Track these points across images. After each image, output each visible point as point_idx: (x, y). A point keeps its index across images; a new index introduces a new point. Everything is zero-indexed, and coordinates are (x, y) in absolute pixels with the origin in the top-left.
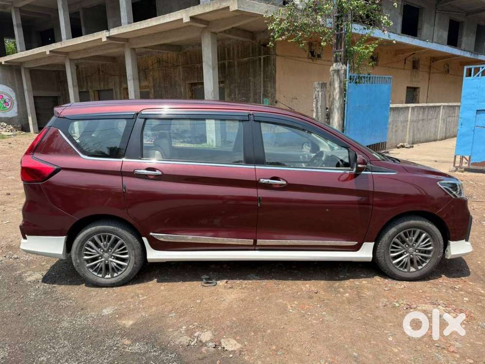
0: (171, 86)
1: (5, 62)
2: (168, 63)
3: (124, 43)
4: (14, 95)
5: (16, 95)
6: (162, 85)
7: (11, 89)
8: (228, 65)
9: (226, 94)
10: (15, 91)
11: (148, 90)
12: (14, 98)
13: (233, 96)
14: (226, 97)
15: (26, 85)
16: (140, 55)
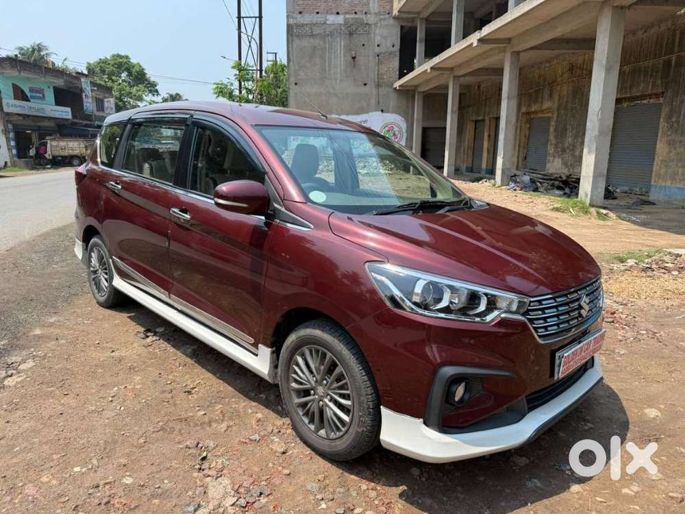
0: (581, 106)
1: (399, 86)
2: (583, 69)
3: (504, 45)
4: (405, 125)
5: (407, 127)
6: (570, 105)
7: (403, 119)
8: (676, 61)
9: (663, 115)
10: (407, 121)
11: (550, 115)
12: (404, 130)
13: (674, 119)
14: (662, 120)
15: (418, 113)
16: (549, 62)
